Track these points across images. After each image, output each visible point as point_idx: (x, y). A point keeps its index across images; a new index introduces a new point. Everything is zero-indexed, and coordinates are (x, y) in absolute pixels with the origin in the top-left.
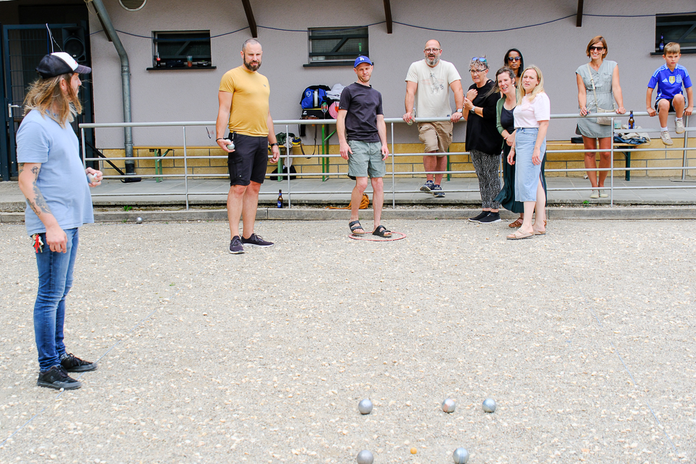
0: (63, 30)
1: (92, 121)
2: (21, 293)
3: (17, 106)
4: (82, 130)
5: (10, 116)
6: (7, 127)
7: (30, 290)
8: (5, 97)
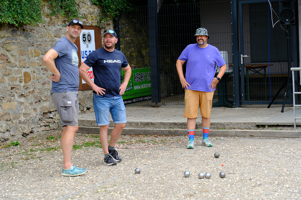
0: (279, 2)
1: (298, 66)
2: (254, 186)
3: (246, 56)
4: (293, 72)
5: (242, 63)
6: (240, 71)
7: (260, 185)
8: (238, 50)
